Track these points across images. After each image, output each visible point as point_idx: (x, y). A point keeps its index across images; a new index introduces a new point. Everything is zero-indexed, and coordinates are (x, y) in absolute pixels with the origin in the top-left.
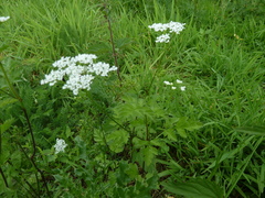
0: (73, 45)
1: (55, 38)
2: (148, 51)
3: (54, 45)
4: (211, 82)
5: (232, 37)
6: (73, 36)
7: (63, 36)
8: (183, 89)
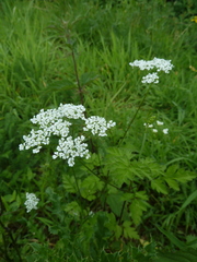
0: (29, 79)
1: (9, 72)
2: (107, 85)
3: (9, 80)
4: (173, 115)
5: (188, 69)
6: (28, 70)
7: (18, 70)
8: (165, 131)
